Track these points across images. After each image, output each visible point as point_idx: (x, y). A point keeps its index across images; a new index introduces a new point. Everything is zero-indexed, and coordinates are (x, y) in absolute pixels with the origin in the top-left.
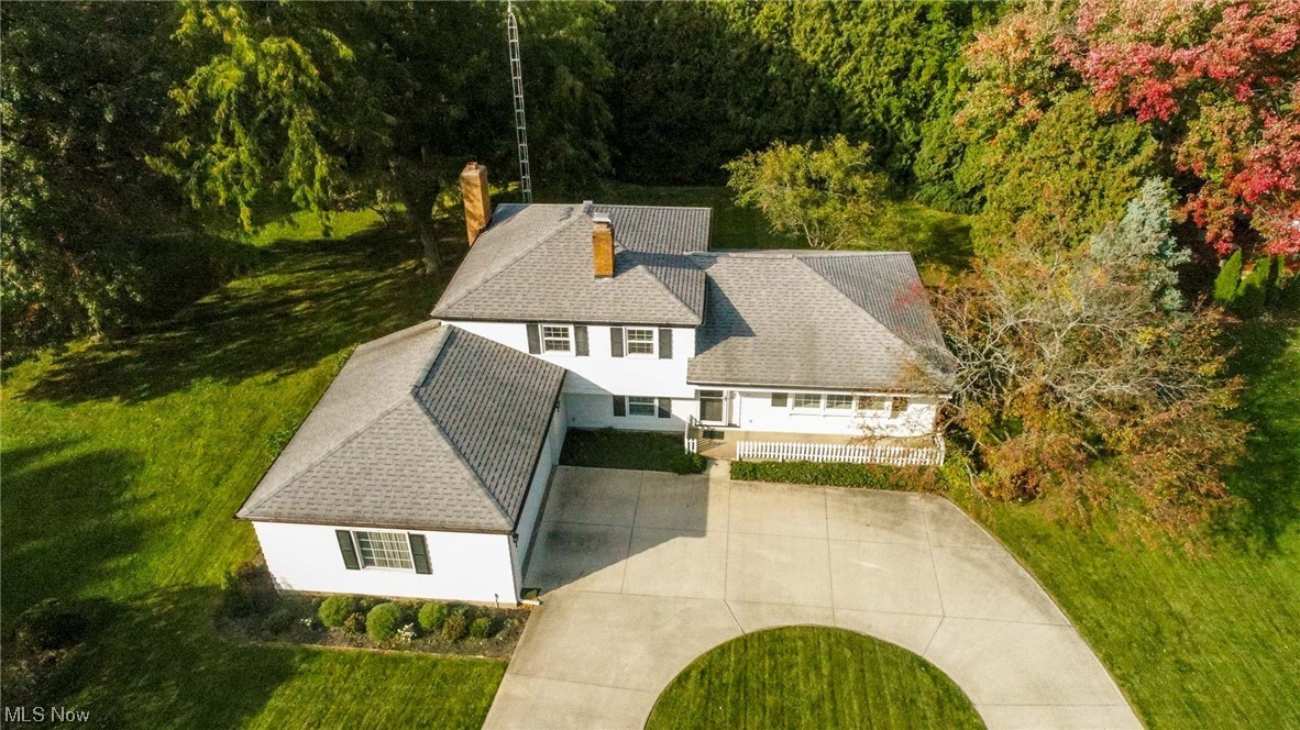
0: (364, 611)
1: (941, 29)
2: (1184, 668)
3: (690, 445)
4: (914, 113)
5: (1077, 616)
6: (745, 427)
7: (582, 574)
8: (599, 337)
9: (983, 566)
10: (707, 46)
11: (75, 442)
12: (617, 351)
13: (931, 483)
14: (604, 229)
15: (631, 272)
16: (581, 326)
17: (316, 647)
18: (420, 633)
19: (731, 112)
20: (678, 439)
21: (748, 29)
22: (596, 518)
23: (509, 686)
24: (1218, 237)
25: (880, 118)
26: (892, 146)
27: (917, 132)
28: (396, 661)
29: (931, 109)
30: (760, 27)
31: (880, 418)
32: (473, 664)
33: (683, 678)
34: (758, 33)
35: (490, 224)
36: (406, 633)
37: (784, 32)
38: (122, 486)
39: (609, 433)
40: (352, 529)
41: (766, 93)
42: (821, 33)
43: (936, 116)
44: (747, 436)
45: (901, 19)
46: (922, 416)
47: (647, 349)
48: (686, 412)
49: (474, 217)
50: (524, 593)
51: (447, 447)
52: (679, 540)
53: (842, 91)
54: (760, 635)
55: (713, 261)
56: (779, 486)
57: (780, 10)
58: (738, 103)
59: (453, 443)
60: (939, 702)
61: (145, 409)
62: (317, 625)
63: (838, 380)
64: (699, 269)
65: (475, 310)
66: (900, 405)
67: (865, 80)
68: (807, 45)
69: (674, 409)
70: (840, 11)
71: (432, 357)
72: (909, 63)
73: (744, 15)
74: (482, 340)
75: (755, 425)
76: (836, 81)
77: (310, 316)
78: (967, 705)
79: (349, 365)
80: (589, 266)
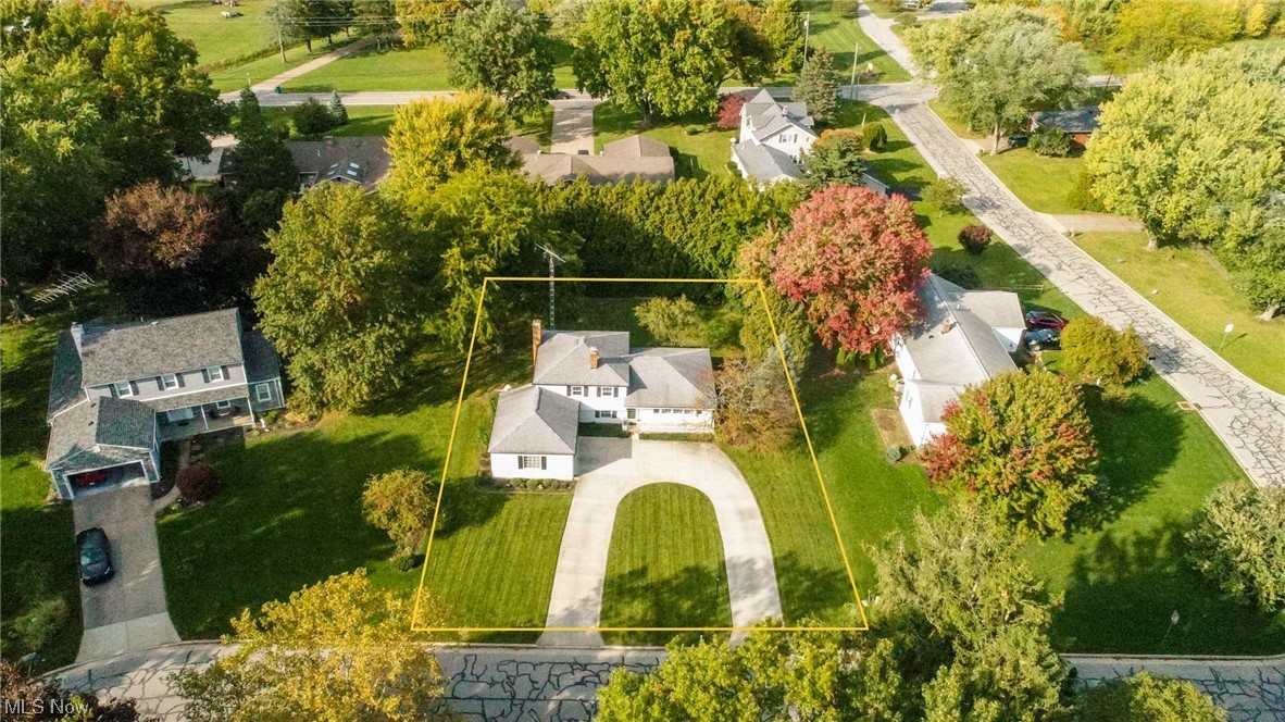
0: (525, 482)
1: (733, 230)
2: (773, 489)
3: (625, 428)
4: (724, 265)
5: (746, 477)
6: (643, 421)
7: (592, 471)
8: (593, 391)
9: (720, 464)
10: (623, 233)
11: (388, 433)
12: (599, 395)
13: (710, 440)
14: (595, 353)
15: (603, 366)
16: (586, 387)
17: (512, 492)
18: (545, 488)
20: (620, 426)
21: (643, 227)
22: (593, 453)
23: (575, 499)
24: (827, 344)
25: (707, 267)
28: (539, 495)
29: (731, 263)
30: (648, 225)
31: (692, 418)
32: (563, 495)
33: (627, 496)
34: (648, 229)
35: (542, 343)
36: (540, 487)
37: (660, 228)
39: (594, 424)
40: (523, 455)
41: (652, 255)
42: (677, 230)
43: (733, 268)
44: (645, 424)
45: (715, 224)
46: (707, 416)
47: (610, 394)
48: (622, 416)
49: (537, 339)
50: (575, 476)
51: (550, 429)
52: (622, 460)
53: (688, 256)
54: (649, 485)
55: (632, 359)
57: (658, 219)
58: (638, 258)
59: (552, 428)
60: (701, 499)
61: (406, 418)
62: (511, 486)
63: (678, 404)
64: (627, 362)
65: (547, 381)
66: (699, 412)
67: (699, 251)
68: (671, 235)
69: (618, 415)
70: (687, 220)
71: (537, 398)
72: (720, 244)
73: (641, 220)
74: (550, 392)
75: (648, 420)
76: (686, 250)
77: (453, 375)
78: (708, 500)
79: (500, 402)
80: (588, 364)
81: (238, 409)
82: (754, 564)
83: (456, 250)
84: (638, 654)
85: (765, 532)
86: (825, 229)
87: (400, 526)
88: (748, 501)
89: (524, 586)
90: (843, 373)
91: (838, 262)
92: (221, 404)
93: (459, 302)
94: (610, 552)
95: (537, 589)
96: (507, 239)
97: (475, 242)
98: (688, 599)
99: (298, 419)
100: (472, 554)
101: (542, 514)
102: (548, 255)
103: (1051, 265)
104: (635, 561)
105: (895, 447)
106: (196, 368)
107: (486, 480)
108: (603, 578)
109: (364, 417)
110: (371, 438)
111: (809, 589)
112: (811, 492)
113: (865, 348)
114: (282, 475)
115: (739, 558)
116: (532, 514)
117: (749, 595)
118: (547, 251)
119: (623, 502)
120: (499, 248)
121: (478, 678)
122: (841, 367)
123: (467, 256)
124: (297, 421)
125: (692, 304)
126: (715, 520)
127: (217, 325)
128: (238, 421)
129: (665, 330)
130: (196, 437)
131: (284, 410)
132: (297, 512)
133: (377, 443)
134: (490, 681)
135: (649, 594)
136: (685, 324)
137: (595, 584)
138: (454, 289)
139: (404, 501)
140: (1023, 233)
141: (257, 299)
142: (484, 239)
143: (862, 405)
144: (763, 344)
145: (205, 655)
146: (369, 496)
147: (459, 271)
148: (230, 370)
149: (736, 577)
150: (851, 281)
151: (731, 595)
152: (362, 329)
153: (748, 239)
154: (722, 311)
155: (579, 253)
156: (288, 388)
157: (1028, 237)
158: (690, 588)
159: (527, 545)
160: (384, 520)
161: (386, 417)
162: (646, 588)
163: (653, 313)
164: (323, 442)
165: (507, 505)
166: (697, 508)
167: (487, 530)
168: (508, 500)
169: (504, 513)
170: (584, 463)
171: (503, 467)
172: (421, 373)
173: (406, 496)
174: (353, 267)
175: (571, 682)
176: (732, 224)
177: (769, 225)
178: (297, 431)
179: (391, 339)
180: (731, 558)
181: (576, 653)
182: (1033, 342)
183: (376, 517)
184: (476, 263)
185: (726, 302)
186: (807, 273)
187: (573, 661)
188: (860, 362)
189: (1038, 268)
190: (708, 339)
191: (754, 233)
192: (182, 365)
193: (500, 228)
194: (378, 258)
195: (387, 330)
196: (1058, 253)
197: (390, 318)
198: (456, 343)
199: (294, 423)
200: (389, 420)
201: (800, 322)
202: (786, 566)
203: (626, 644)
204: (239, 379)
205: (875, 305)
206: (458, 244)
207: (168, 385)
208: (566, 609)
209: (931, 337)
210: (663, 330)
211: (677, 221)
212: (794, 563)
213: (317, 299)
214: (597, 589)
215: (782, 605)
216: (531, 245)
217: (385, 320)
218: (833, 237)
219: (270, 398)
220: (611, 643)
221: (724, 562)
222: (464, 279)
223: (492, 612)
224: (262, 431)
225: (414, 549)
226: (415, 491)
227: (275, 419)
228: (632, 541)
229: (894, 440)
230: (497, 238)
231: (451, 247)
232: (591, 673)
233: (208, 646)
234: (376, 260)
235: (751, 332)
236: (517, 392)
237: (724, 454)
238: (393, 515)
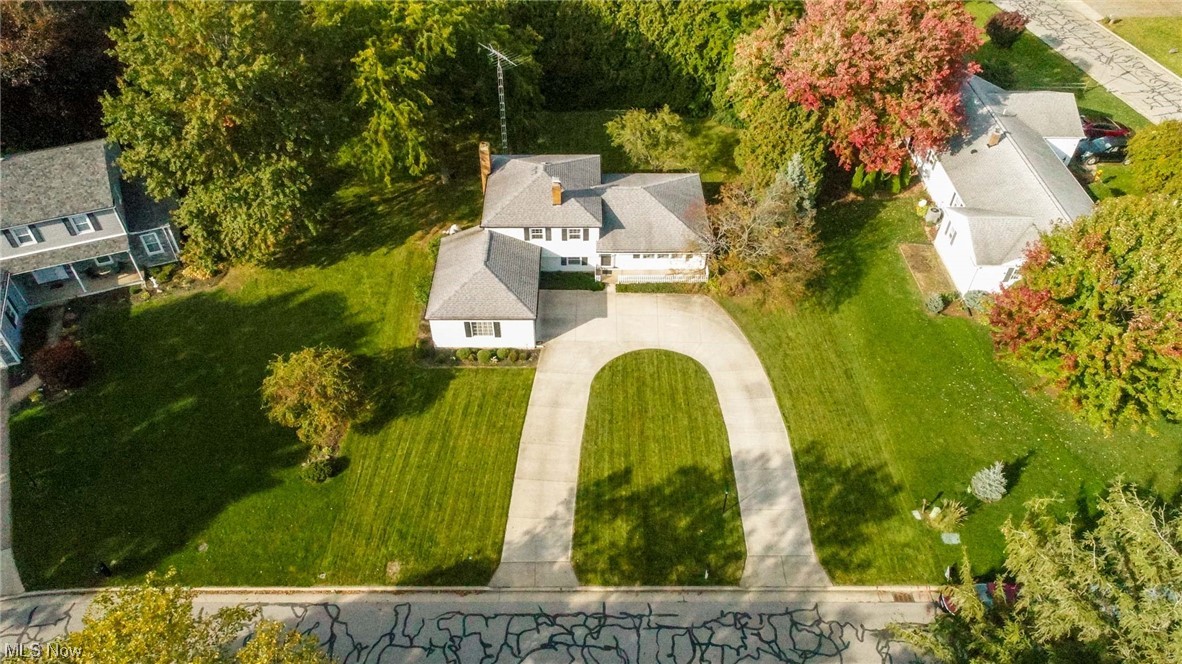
0: (475, 353)
1: (725, 23)
2: (786, 355)
3: (598, 278)
4: (712, 69)
6: (621, 268)
7: (558, 335)
8: (556, 233)
10: (588, 30)
12: (564, 238)
13: (702, 289)
14: (558, 185)
15: (569, 201)
16: (548, 229)
17: (459, 367)
18: (499, 360)
19: (605, 68)
20: (591, 275)
21: (614, 21)
22: (559, 312)
23: (538, 375)
24: (844, 163)
25: (691, 71)
26: (700, 86)
27: (714, 80)
28: (493, 370)
29: (721, 65)
30: (621, 20)
31: (680, 263)
32: (523, 369)
33: (603, 369)
34: (620, 24)
35: (492, 172)
36: (494, 359)
37: (635, 22)
38: (344, 309)
39: (559, 273)
40: (470, 322)
41: (625, 57)
42: (656, 24)
43: (724, 70)
44: (622, 272)
45: (702, 15)
46: (698, 262)
47: (578, 237)
48: (594, 262)
49: (486, 168)
50: (537, 343)
51: (504, 287)
52: (596, 319)
53: (669, 56)
54: (631, 353)
55: (603, 191)
56: (637, 294)
57: (632, 11)
58: (609, 63)
59: (506, 285)
60: (696, 371)
61: (331, 270)
62: (458, 359)
63: (663, 248)
64: (599, 195)
65: (499, 223)
66: (689, 257)
67: (682, 51)
68: (648, 30)
69: (589, 262)
70: (667, 10)
71: (486, 246)
72: (707, 41)
73: (611, 13)
74: (504, 236)
75: (627, 267)
76: (665, 50)
77: (388, 214)
78: (706, 372)
79: (442, 249)
80: (551, 199)
81: (122, 267)
82: (768, 460)
83: (370, 52)
84: (623, 598)
85: (779, 414)
86: (850, 13)
87: (310, 424)
88: (757, 374)
89: (474, 497)
90: (859, 198)
91: (868, 57)
92: (101, 260)
93: (380, 122)
94: (584, 448)
95: (491, 505)
96: (439, 37)
97: (397, 40)
98: (687, 513)
99: (198, 275)
100: (408, 455)
101: (497, 396)
102: (495, 57)
103: (1089, 59)
104: (616, 460)
105: (936, 296)
106: (53, 217)
107: (426, 351)
108: (575, 485)
109: (279, 270)
110: (286, 298)
111: (841, 496)
112: (833, 357)
113: (891, 167)
114: (174, 351)
115: (748, 452)
116: (484, 396)
117: (765, 506)
118: (494, 51)
119: (598, 377)
120: (430, 48)
121: (411, 640)
122: (856, 192)
123: (387, 60)
124: (196, 276)
125: (678, 117)
126: (716, 400)
127: (79, 161)
128: (124, 280)
129: (644, 151)
130: (71, 303)
131: (181, 265)
132: (187, 402)
133: (291, 305)
134: (428, 646)
135: (636, 509)
136: (669, 143)
137: (564, 495)
138: (372, 105)
139: (313, 393)
140: (1051, 22)
141: (108, 125)
142: (410, 37)
143: (884, 240)
144: (765, 165)
145: (52, 613)
146: (270, 386)
147: (377, 81)
148: (100, 218)
149: (746, 479)
150: (882, 81)
151: (742, 506)
152: (256, 162)
153: (744, 32)
154: (709, 124)
155: (536, 54)
156: (182, 237)
157: (1059, 27)
158: (688, 497)
159: (478, 440)
160: (290, 418)
161: (306, 270)
162: (633, 499)
163: (629, 129)
164: (227, 305)
165: (453, 384)
166: (692, 383)
167: (426, 422)
168: (453, 377)
169: (449, 395)
170: (548, 326)
171: (447, 335)
172: (351, 211)
173: (316, 385)
174: (226, 79)
175: (535, 645)
176: (722, 14)
177: (771, 13)
178: (195, 291)
179: (293, 175)
180: (739, 452)
181: (541, 598)
182: (1088, 154)
183: (279, 413)
184: (398, 68)
185: (714, 112)
186: (830, 72)
187: (537, 611)
188: (882, 185)
189: (1075, 62)
190: (697, 160)
191: (751, 24)
192: (35, 215)
193: (429, 22)
194: (260, 64)
195: (287, 163)
196: (1095, 44)
197: (290, 146)
198: (382, 177)
199: (193, 281)
200: (310, 274)
201: (813, 138)
202: (810, 464)
203: (606, 583)
204: (114, 230)
205: (910, 112)
206: (374, 44)
207: (22, 240)
208: (527, 533)
209: (974, 151)
210: (643, 151)
211: (655, 12)
212: (820, 459)
213: (187, 123)
214: (567, 503)
215: (810, 521)
216: (473, 44)
217: (283, 148)
218: (860, 24)
219: (162, 251)
220: (587, 582)
221: (730, 459)
222: (384, 92)
223: (431, 539)
224: (152, 292)
225: (333, 450)
226: (328, 379)
227: (170, 276)
228: (611, 433)
229: (931, 284)
230: (426, 34)
231: (364, 47)
232: (563, 631)
233: (57, 600)
234: (256, 67)
235: (749, 151)
236: (462, 237)
237: (722, 310)
238: (301, 410)
